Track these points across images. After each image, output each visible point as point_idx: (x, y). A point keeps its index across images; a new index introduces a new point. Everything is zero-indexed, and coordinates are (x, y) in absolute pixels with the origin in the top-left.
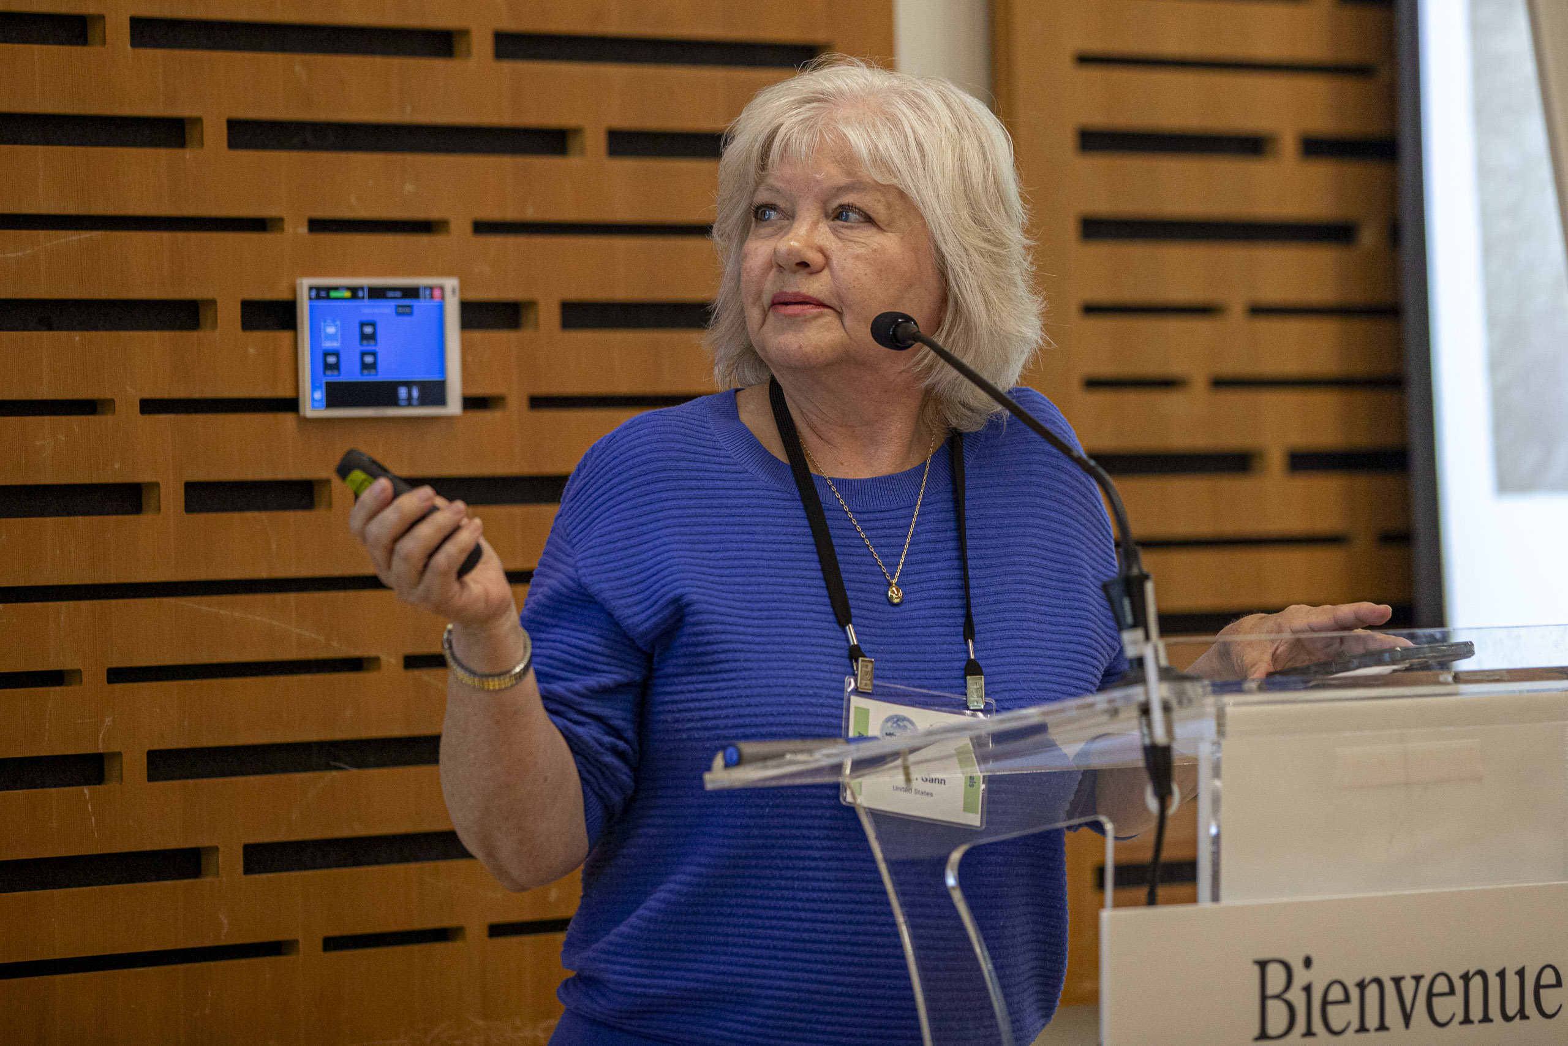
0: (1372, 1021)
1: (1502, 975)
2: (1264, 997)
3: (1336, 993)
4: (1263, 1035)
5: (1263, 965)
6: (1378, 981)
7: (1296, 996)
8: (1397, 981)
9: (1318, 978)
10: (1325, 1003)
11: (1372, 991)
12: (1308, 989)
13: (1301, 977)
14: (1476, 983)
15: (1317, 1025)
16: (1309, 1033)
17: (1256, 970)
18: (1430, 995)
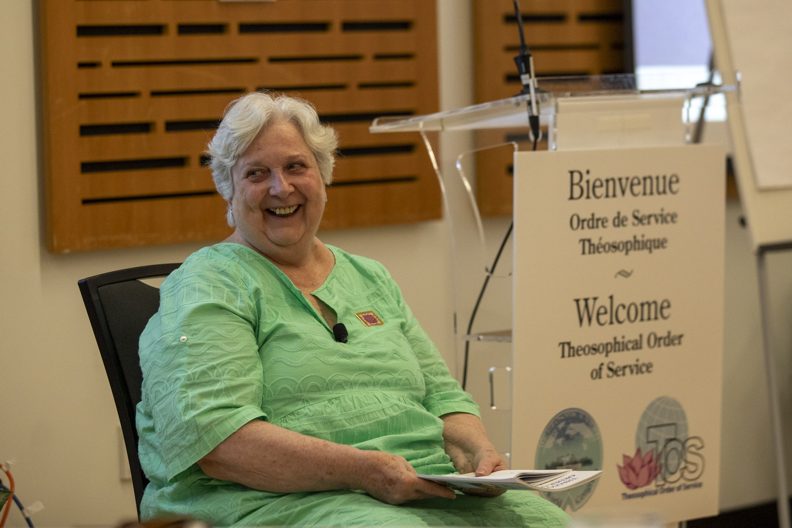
0: (611, 193)
1: (657, 178)
2: (572, 184)
3: (598, 183)
4: (572, 198)
5: (572, 173)
6: (613, 180)
7: (584, 184)
8: (620, 180)
9: (592, 178)
10: (594, 187)
11: (611, 183)
12: (588, 182)
13: (585, 177)
14: (648, 181)
15: (591, 194)
16: (588, 197)
17: (569, 175)
18: (632, 185)
